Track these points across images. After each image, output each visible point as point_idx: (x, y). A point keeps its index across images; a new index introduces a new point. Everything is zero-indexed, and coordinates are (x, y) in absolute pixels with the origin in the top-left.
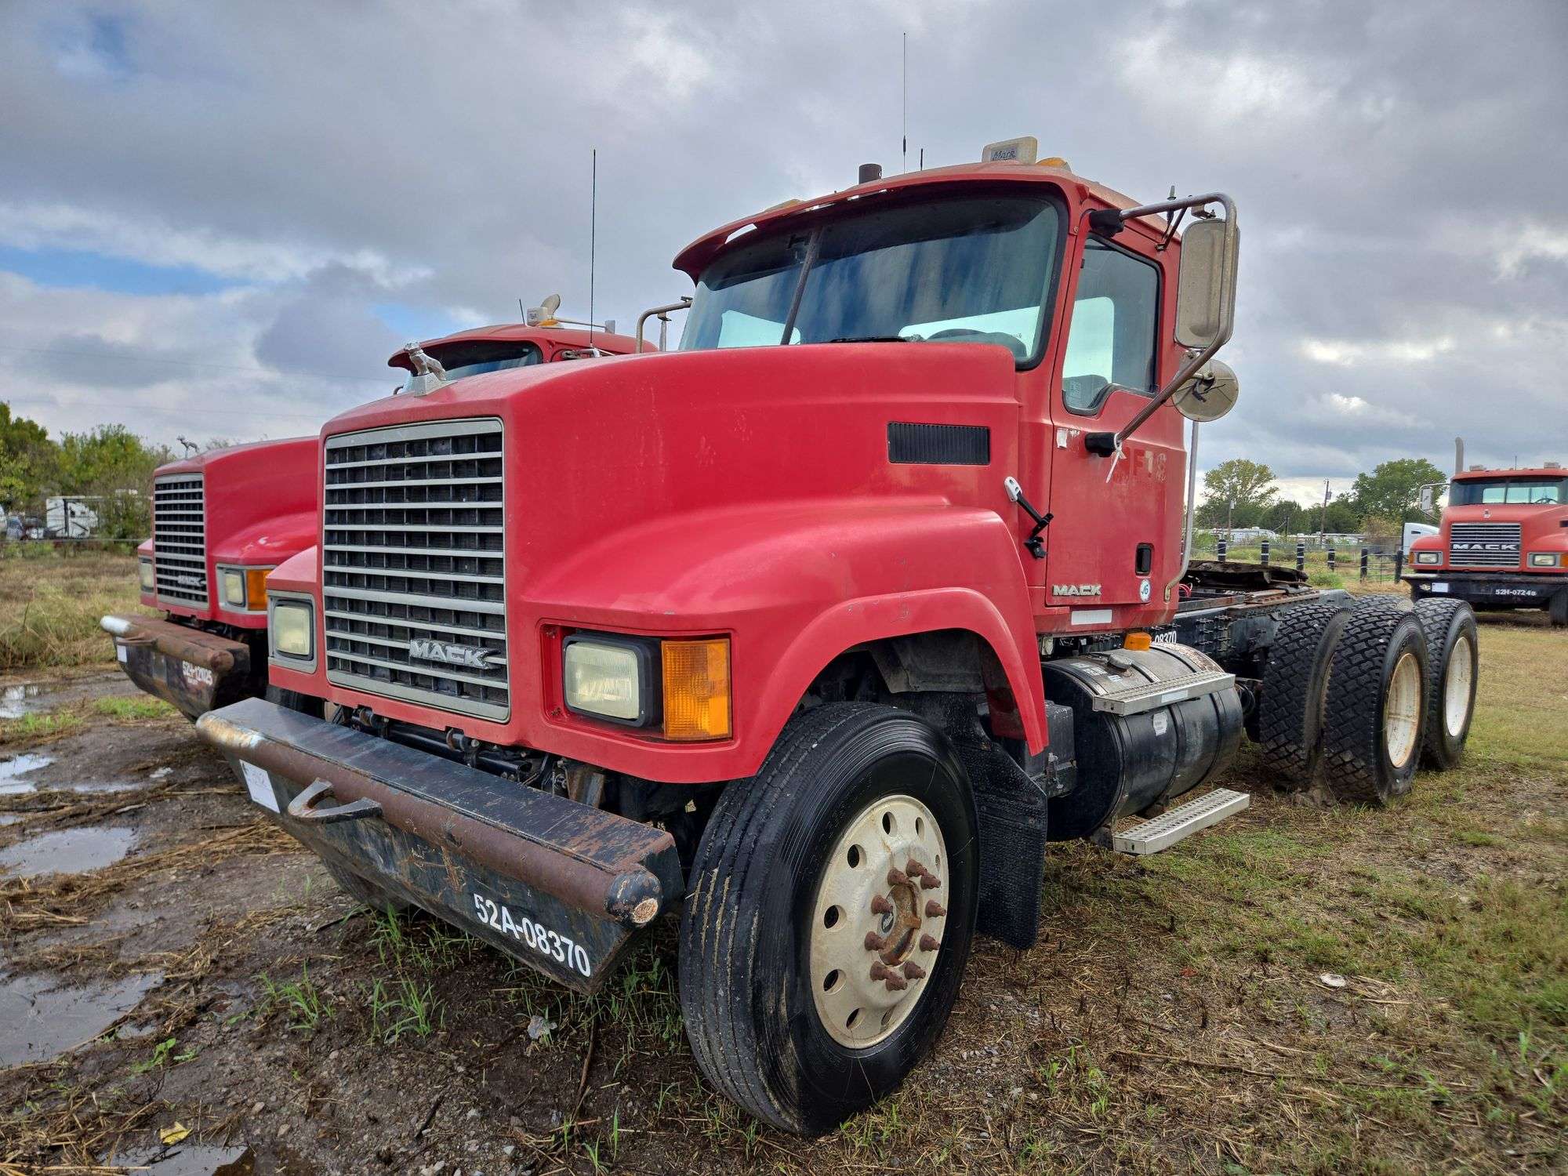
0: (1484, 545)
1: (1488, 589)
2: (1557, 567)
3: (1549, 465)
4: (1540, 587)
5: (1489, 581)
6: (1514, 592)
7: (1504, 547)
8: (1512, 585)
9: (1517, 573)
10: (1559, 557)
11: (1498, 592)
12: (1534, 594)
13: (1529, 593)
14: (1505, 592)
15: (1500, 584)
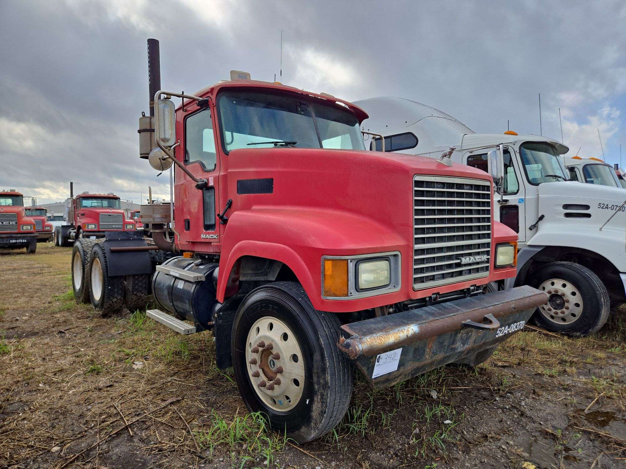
0: (2, 223)
1: (7, 241)
2: (32, 230)
3: (11, 190)
4: (27, 238)
5: (7, 237)
6: (18, 241)
7: (11, 223)
8: (16, 238)
9: (17, 233)
10: (32, 226)
11: (11, 241)
12: (26, 241)
13: (23, 241)
14: (14, 241)
15: (12, 238)
